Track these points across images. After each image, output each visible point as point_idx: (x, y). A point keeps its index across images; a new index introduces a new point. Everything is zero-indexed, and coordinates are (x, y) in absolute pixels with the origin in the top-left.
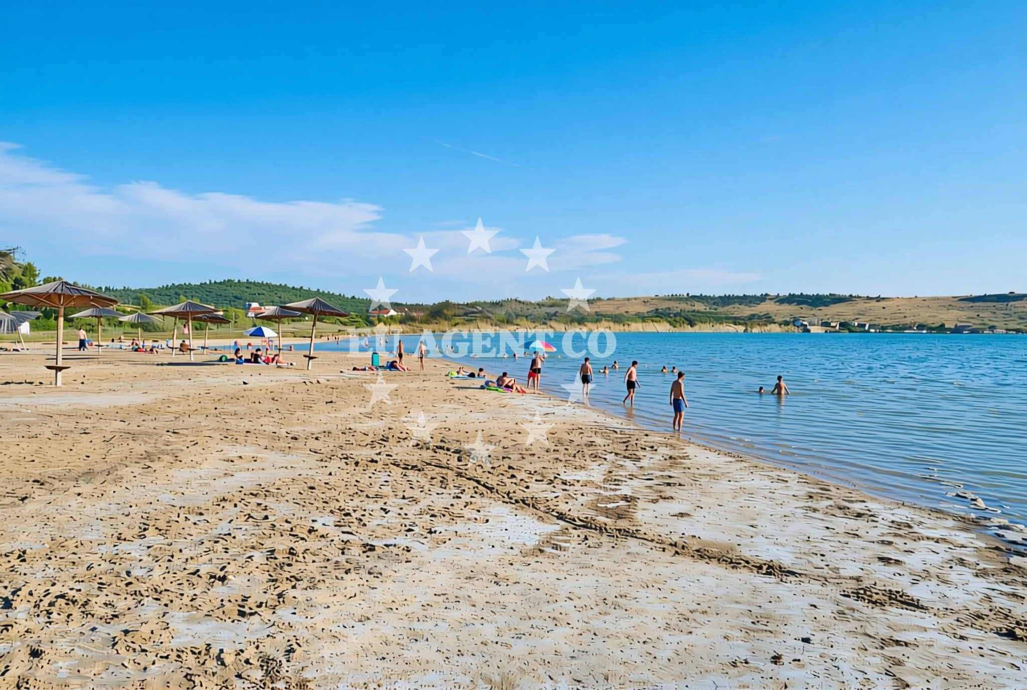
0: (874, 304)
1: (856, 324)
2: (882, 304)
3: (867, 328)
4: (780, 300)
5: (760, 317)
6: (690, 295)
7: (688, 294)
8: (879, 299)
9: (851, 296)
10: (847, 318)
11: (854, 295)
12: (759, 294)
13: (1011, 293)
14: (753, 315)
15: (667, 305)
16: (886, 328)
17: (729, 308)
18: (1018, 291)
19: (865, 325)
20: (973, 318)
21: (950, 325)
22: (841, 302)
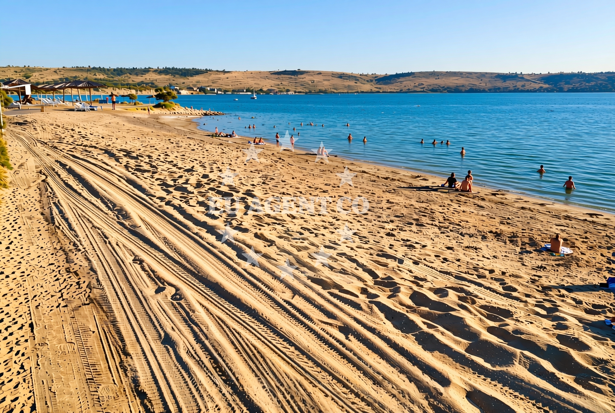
0: (222, 76)
1: (209, 89)
2: (227, 75)
3: (216, 92)
4: (160, 72)
5: (147, 84)
6: (91, 67)
7: (89, 67)
8: (224, 72)
9: (206, 70)
10: (204, 85)
11: (208, 69)
13: (298, 70)
14: (142, 82)
16: (227, 91)
17: (123, 77)
18: (302, 69)
19: (214, 90)
20: (279, 85)
21: (265, 89)
22: (201, 73)
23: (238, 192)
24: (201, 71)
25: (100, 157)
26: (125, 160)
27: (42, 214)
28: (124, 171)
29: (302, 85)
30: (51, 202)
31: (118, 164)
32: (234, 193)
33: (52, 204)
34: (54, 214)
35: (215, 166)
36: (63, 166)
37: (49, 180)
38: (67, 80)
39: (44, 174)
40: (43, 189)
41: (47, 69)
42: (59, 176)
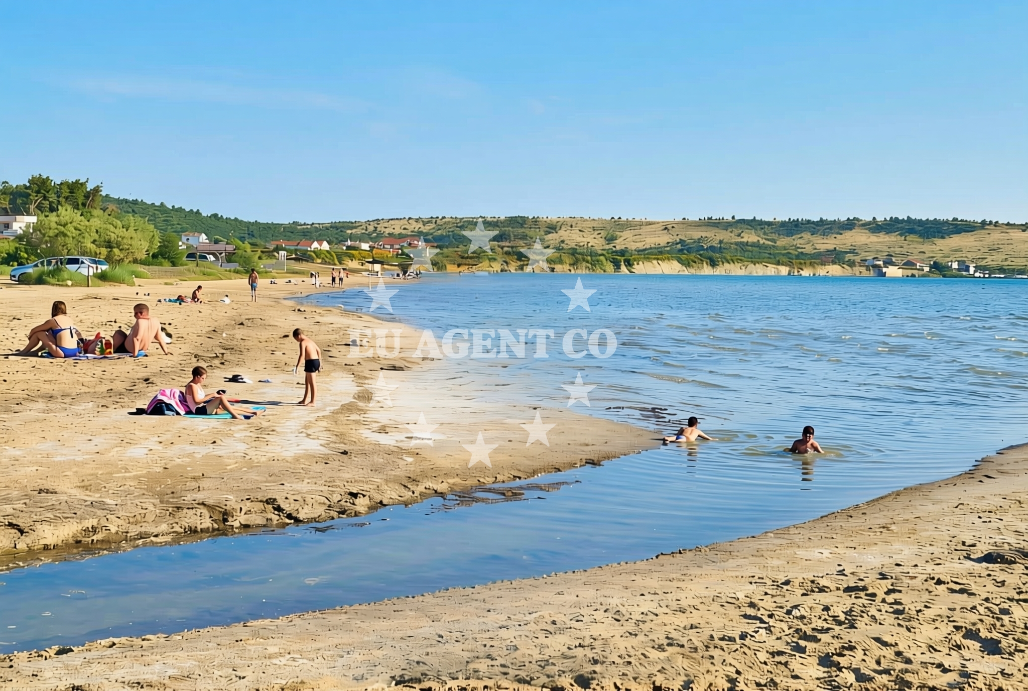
3: (972, 272)
6: (737, 218)
7: (733, 217)
12: (843, 218)
15: (697, 234)
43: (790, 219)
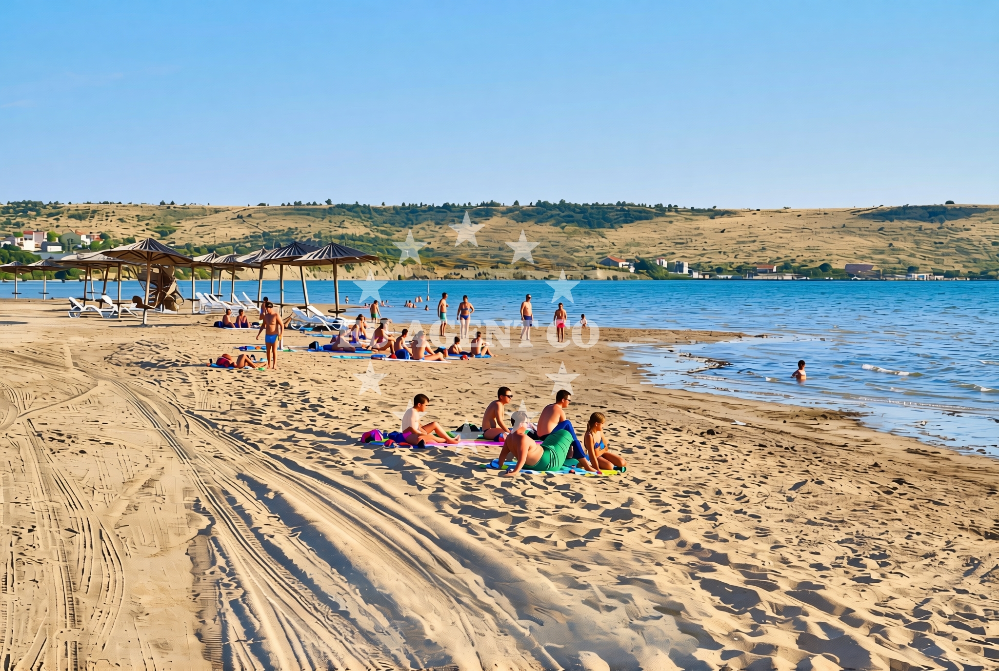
0: (705, 223)
1: (665, 264)
3: (686, 270)
4: (520, 214)
6: (334, 203)
8: (713, 213)
9: (659, 207)
10: (649, 252)
11: (666, 205)
13: (948, 203)
16: (720, 270)
19: (680, 267)
20: (882, 252)
21: (840, 265)
22: (640, 219)
23: (771, 587)
24: (645, 211)
25: (360, 469)
26: (431, 477)
27: (199, 635)
28: (429, 510)
29: (961, 251)
30: (226, 600)
31: (414, 490)
32: (761, 592)
33: (227, 605)
34: (232, 638)
35: (695, 503)
36: (260, 490)
37: (221, 530)
38: (268, 240)
39: (205, 512)
40: (203, 558)
41: (217, 211)
42: (248, 519)
43: (404, 204)
